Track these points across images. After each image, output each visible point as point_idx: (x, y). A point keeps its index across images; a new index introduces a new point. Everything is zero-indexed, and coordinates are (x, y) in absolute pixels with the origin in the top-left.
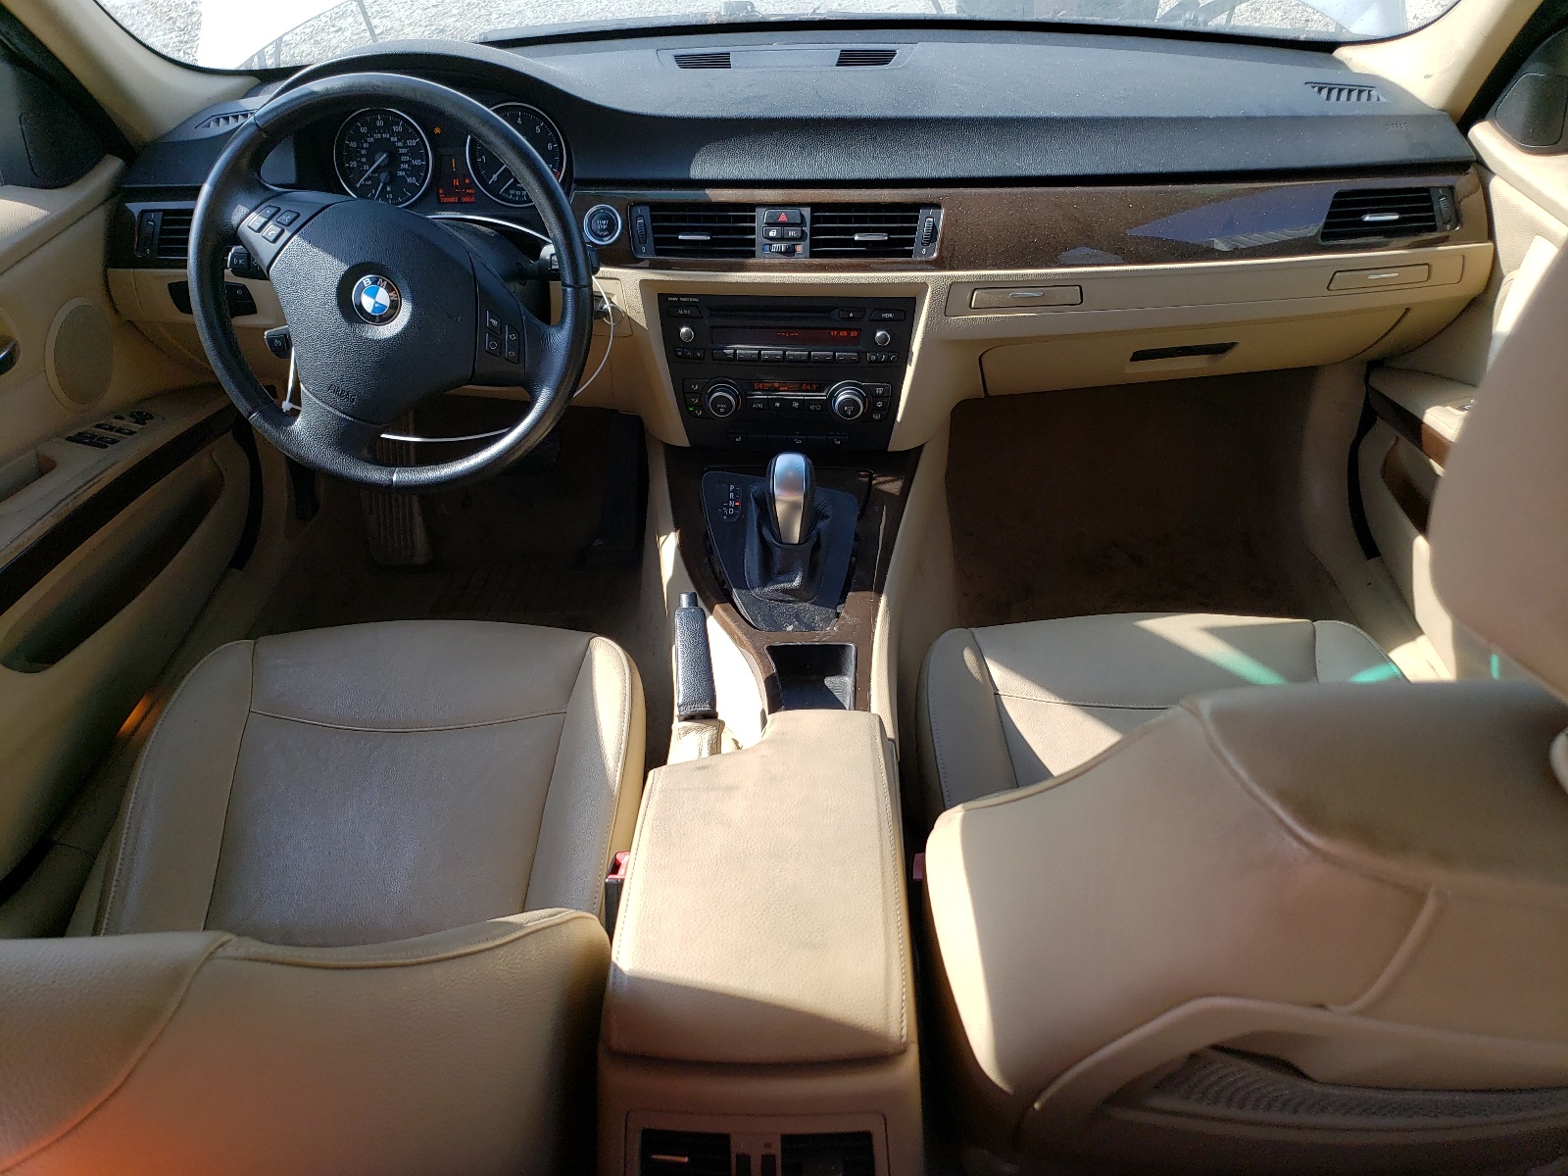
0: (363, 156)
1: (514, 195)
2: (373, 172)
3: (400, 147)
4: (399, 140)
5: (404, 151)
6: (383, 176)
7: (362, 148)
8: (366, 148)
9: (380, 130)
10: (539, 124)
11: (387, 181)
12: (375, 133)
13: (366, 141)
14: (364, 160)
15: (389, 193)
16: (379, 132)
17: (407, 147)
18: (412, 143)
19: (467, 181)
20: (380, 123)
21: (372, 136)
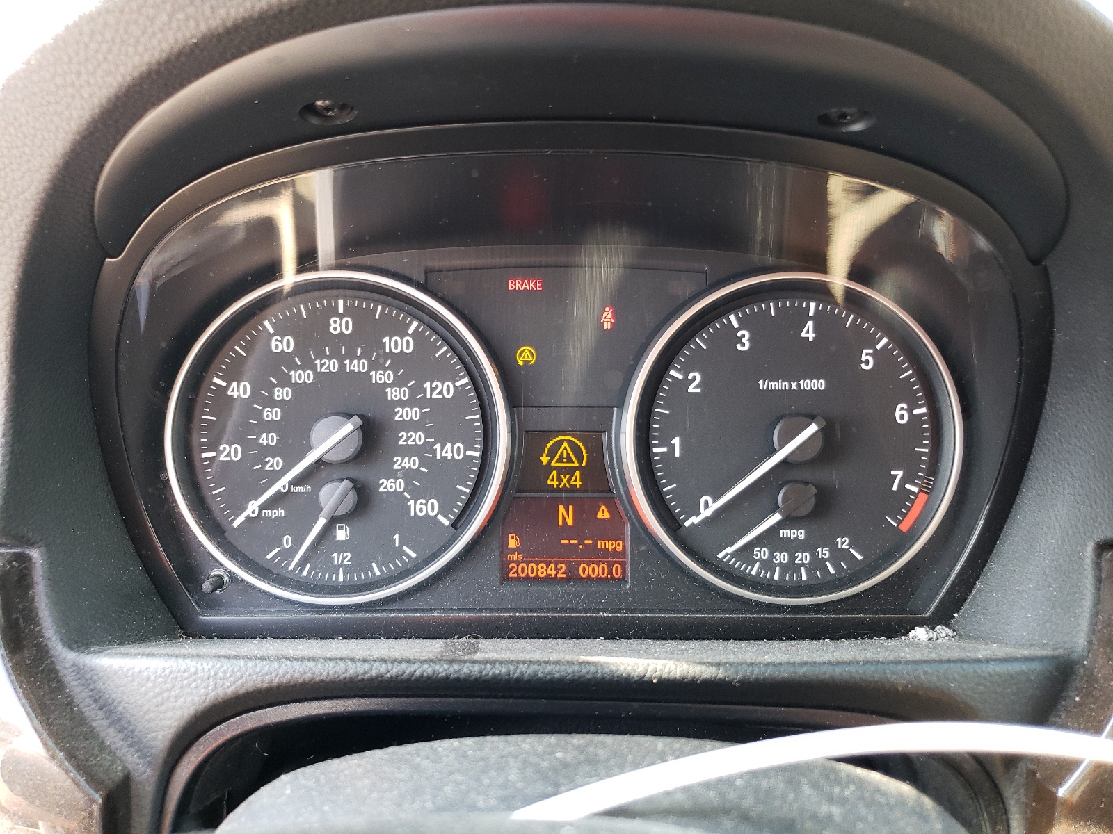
0: (269, 426)
1: (768, 565)
2: (297, 481)
3: (401, 403)
4: (399, 382)
5: (413, 414)
6: (332, 495)
7: (272, 403)
8: (282, 404)
9: (342, 347)
10: (872, 344)
11: (342, 511)
12: (322, 356)
13: (285, 381)
14: (268, 439)
15: (342, 546)
16: (335, 354)
17: (422, 403)
18: (442, 390)
19: (603, 513)
20: (340, 326)
21: (308, 365)
